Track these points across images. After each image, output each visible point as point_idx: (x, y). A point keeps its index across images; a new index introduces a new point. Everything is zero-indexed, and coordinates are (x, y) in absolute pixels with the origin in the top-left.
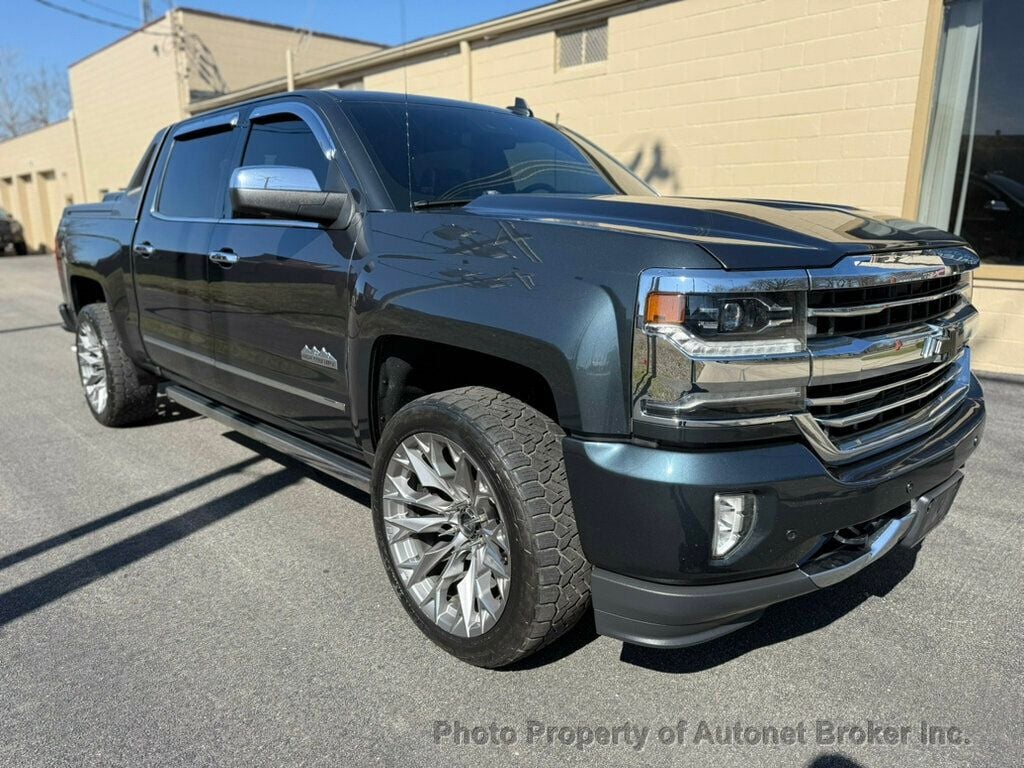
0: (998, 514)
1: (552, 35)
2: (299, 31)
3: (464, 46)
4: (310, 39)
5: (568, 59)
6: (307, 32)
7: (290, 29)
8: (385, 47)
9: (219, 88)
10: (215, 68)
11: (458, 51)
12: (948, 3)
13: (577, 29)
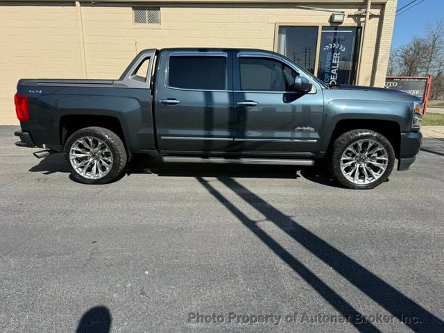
1: (131, 8)
3: (78, 3)
5: (139, 20)
11: (74, 5)
12: (280, 26)
13: (144, 9)
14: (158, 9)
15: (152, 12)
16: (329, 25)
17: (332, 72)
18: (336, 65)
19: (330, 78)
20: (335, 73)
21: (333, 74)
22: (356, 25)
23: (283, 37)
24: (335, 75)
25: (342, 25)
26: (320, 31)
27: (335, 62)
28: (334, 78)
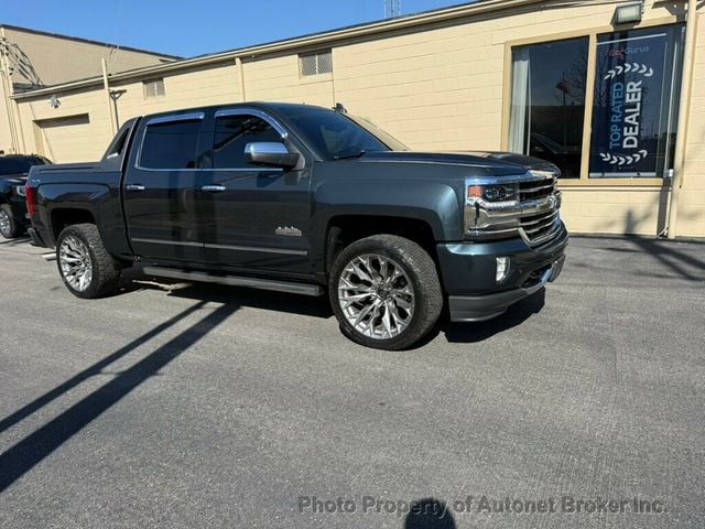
0: (570, 284)
1: (297, 56)
2: (109, 46)
3: (238, 60)
4: (118, 51)
5: (307, 71)
6: (116, 47)
7: (103, 45)
8: (179, 59)
9: (35, 82)
10: (31, 68)
11: (235, 64)
12: (513, 48)
13: (313, 54)
14: (329, 51)
15: (323, 56)
16: (611, 29)
17: (627, 120)
18: (635, 107)
19: (622, 132)
20: (634, 122)
21: (629, 125)
22: (674, 20)
23: (524, 66)
24: (634, 126)
25: (641, 25)
26: (593, 45)
27: (633, 100)
28: (631, 133)
